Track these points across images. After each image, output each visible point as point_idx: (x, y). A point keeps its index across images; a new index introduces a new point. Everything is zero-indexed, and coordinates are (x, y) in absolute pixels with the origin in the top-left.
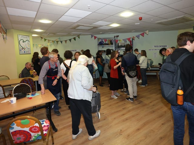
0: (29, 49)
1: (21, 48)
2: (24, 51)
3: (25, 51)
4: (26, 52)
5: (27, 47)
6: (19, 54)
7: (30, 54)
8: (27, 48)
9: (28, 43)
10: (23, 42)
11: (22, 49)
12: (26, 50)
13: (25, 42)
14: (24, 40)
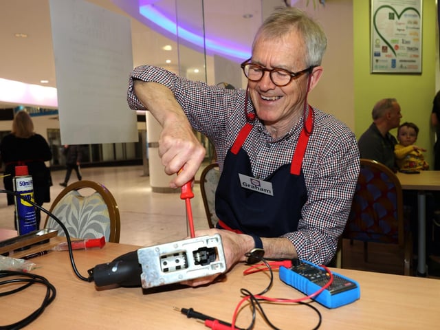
0: (417, 49)
1: (378, 46)
2: (390, 60)
3: (394, 61)
4: (398, 64)
5: (408, 42)
6: (368, 71)
7: (420, 74)
8: (406, 46)
9: (412, 19)
10: (391, 17)
11: (384, 49)
12: (403, 53)
13: (399, 17)
14: (396, 9)
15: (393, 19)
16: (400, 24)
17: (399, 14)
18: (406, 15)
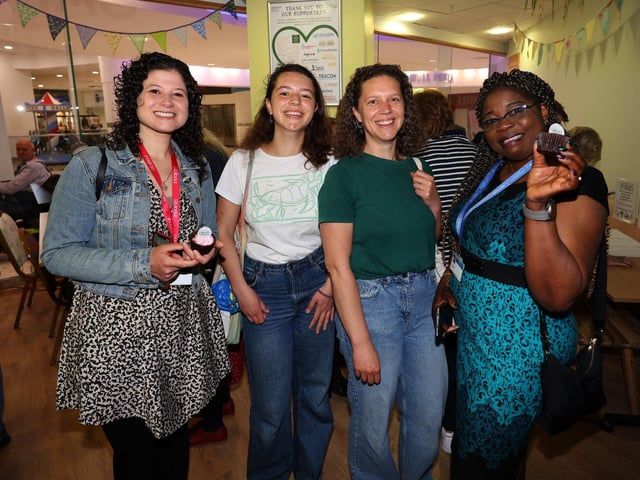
0: (334, 75)
5: (320, 69)
8: (317, 72)
10: (296, 40)
13: (306, 39)
14: (301, 29)
15: (299, 42)
16: (308, 47)
17: (306, 35)
18: (315, 36)
